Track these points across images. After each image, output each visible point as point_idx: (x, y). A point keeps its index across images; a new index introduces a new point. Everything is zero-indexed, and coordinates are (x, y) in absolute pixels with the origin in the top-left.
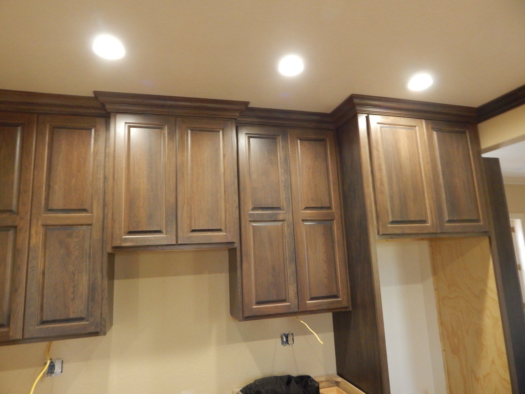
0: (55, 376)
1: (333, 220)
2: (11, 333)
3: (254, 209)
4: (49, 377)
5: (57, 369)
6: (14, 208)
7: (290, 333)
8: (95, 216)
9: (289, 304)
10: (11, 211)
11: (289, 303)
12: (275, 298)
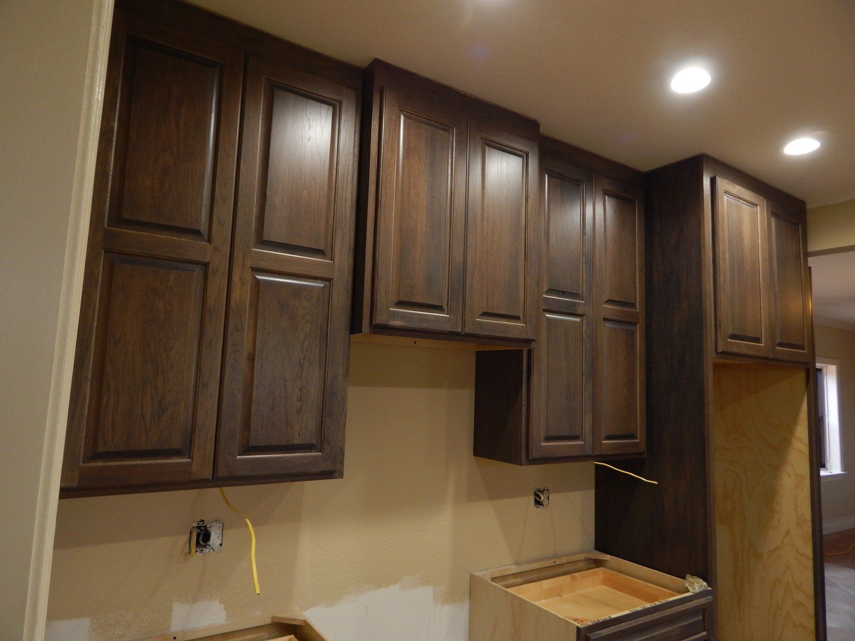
0: (209, 551)
1: (635, 324)
2: (194, 468)
3: (550, 291)
4: (198, 553)
5: (215, 540)
6: (203, 228)
7: (546, 489)
8: (337, 266)
9: (582, 443)
10: (197, 233)
11: (582, 441)
12: (567, 433)
